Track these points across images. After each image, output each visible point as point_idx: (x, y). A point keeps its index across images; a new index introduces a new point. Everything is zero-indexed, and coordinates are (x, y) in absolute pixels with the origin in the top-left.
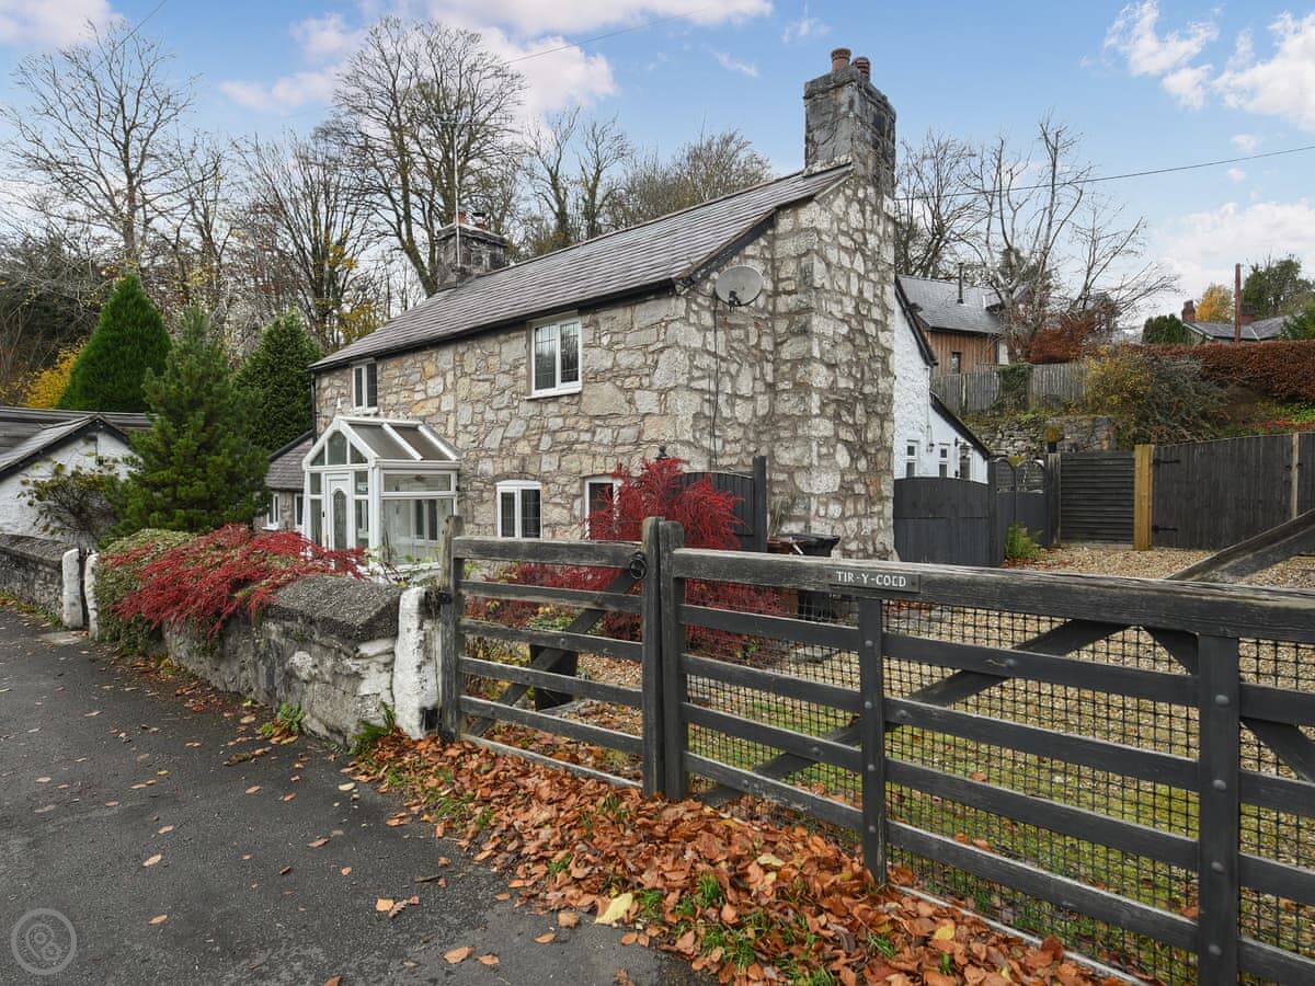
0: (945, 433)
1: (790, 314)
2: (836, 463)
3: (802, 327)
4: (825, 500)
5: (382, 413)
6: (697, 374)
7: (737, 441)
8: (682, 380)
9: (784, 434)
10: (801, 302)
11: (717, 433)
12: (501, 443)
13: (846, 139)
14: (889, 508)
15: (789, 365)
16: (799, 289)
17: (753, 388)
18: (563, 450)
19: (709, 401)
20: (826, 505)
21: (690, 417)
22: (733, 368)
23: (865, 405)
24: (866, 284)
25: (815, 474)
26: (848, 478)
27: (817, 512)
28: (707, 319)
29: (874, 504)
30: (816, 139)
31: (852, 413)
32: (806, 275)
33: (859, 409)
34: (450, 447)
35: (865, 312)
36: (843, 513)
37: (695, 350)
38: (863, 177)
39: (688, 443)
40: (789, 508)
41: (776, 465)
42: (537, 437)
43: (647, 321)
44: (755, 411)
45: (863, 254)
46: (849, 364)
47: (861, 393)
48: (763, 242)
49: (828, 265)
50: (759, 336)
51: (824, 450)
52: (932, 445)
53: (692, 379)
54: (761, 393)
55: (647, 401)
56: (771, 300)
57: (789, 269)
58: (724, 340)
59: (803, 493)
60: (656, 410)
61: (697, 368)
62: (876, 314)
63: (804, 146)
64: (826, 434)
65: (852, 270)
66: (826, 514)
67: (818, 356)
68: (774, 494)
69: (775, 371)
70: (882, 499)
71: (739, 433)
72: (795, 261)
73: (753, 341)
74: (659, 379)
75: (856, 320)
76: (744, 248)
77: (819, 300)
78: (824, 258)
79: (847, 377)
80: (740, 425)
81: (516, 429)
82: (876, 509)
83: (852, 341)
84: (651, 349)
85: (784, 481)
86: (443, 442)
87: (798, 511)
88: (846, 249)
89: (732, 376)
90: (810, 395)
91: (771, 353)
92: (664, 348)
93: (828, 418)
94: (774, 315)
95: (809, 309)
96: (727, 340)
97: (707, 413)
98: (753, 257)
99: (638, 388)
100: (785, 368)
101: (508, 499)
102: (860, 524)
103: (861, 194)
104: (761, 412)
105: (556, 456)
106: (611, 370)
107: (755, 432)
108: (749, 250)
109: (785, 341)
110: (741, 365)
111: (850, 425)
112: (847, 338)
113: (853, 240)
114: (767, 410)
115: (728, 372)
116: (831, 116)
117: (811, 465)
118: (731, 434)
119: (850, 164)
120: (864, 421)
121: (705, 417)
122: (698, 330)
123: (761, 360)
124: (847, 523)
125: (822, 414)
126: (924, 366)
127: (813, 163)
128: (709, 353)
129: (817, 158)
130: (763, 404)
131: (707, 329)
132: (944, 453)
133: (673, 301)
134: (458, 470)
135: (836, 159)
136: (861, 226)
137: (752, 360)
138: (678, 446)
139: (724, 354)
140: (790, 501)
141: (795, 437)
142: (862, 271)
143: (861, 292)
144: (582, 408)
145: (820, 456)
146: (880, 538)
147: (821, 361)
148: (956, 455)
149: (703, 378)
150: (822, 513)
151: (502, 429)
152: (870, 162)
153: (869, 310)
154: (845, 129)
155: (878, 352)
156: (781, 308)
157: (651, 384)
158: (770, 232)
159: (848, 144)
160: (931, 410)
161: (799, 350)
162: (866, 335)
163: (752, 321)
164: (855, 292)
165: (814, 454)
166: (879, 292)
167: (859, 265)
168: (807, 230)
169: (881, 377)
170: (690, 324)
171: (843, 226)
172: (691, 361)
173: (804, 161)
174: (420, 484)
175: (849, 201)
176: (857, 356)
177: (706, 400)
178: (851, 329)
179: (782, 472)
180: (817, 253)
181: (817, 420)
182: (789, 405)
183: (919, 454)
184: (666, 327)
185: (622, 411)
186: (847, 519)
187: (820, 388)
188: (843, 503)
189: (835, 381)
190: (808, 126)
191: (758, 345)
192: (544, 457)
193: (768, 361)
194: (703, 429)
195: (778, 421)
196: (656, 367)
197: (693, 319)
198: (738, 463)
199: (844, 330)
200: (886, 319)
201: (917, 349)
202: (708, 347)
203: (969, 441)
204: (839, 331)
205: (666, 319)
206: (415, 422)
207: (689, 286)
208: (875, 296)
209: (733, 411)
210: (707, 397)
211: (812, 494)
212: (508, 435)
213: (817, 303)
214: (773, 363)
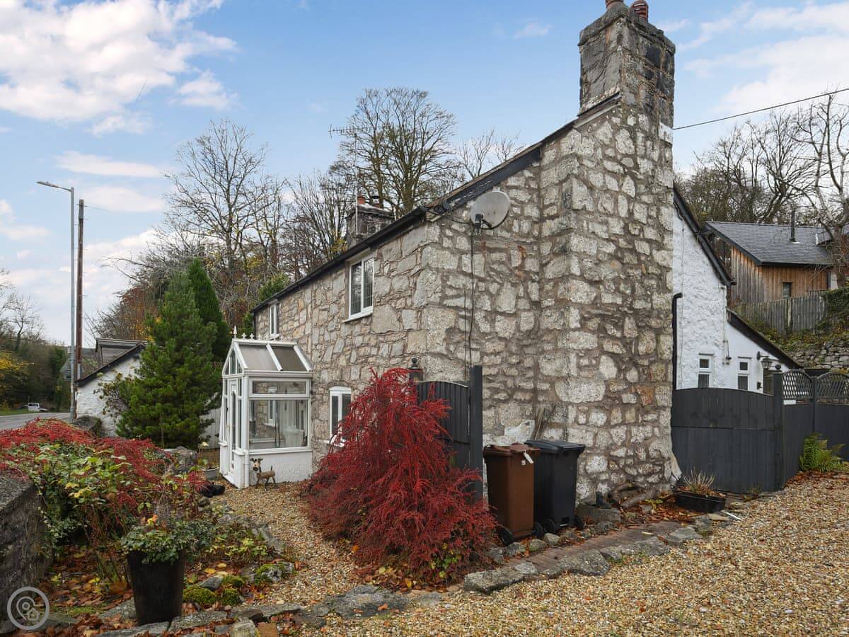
0: (745, 347)
1: (553, 237)
2: (600, 374)
3: (563, 247)
4: (586, 408)
5: (282, 337)
6: (450, 292)
7: (496, 353)
8: (435, 298)
9: (548, 347)
10: (562, 224)
11: (474, 346)
12: (332, 358)
13: (614, 72)
14: (666, 418)
15: (552, 283)
16: (561, 213)
17: (516, 305)
18: (362, 363)
19: (465, 317)
20: (587, 413)
21: (443, 332)
22: (493, 288)
23: (635, 319)
24: (637, 207)
25: (572, 384)
26: (614, 388)
27: (576, 421)
28: (463, 243)
29: (647, 413)
30: (589, 80)
31: (620, 327)
32: (566, 198)
33: (629, 324)
34: (308, 361)
35: (636, 232)
36: (608, 421)
37: (449, 272)
38: (634, 106)
39: (440, 355)
40: (551, 414)
41: (540, 376)
42: (349, 352)
43: (410, 249)
44: (518, 326)
45: (634, 177)
46: (616, 281)
47: (631, 308)
48: (527, 174)
49: (591, 188)
50: (523, 259)
51: (585, 362)
52: (730, 359)
53: (444, 297)
54: (525, 310)
55: (409, 318)
56: (537, 226)
57: (552, 195)
58: (483, 262)
59: (561, 401)
60: (414, 327)
61: (451, 287)
62: (650, 233)
63: (580, 88)
64: (588, 346)
65: (620, 192)
66: (587, 422)
67: (578, 274)
68: (539, 402)
69: (541, 289)
70: (658, 409)
71: (500, 346)
72: (558, 187)
73: (516, 262)
74: (418, 299)
75: (626, 240)
76: (506, 178)
77: (578, 221)
78: (586, 182)
79: (612, 294)
80: (501, 339)
81: (339, 348)
82: (649, 417)
83: (620, 259)
84: (412, 273)
85: (547, 390)
86: (305, 357)
87: (557, 419)
88: (613, 174)
89: (491, 295)
90: (568, 310)
91: (537, 273)
92: (420, 270)
93: (590, 331)
94: (539, 239)
95: (568, 230)
96: (486, 263)
97: (462, 328)
98: (517, 188)
99: (404, 308)
100: (548, 287)
101: (335, 399)
102: (628, 432)
103: (631, 121)
104: (525, 327)
105: (359, 367)
106: (388, 294)
107: (517, 345)
108: (512, 181)
109: (549, 262)
110: (502, 285)
111: (617, 338)
112: (613, 257)
113: (621, 165)
114: (532, 325)
115: (487, 291)
116: (602, 55)
117: (569, 376)
118: (489, 347)
119: (618, 93)
120: (635, 334)
121: (460, 331)
122: (452, 253)
123: (525, 281)
124: (613, 431)
125: (583, 327)
126: (720, 286)
127: (587, 101)
128: (465, 274)
129: (590, 96)
130: (527, 320)
131: (463, 252)
132: (744, 366)
133: (426, 228)
134: (312, 378)
135: (606, 93)
136: (631, 152)
137: (514, 280)
138: (429, 357)
139: (483, 275)
140: (551, 409)
141: (556, 350)
142: (632, 194)
143: (631, 213)
144: (373, 328)
145: (579, 367)
146: (654, 445)
147: (582, 277)
148: (758, 367)
149: (458, 296)
150: (582, 419)
151: (332, 347)
152: (642, 92)
153: (642, 230)
154: (614, 63)
155: (652, 270)
156: (546, 232)
157: (413, 303)
158: (536, 165)
159: (616, 76)
160: (728, 327)
161: (560, 269)
162: (638, 255)
163: (516, 245)
164: (623, 212)
165: (573, 365)
166: (653, 214)
167: (629, 187)
168: (567, 157)
169: (655, 293)
170: (444, 249)
171: (610, 152)
172: (444, 281)
173: (579, 101)
174: (296, 389)
175: (616, 129)
176: (625, 273)
177: (462, 317)
178: (619, 248)
179: (545, 382)
180: (577, 177)
181: (577, 333)
182: (551, 320)
183: (713, 366)
184: (421, 252)
185: (395, 329)
186: (614, 426)
187: (580, 304)
188: (609, 412)
189: (598, 297)
190: (582, 69)
191: (521, 267)
192: (353, 368)
193: (533, 281)
194: (458, 342)
195: (542, 336)
196: (415, 289)
197: (447, 243)
198: (498, 373)
199: (611, 248)
200: (663, 238)
201: (709, 270)
202: (464, 269)
203: (773, 354)
204: (604, 249)
205: (421, 245)
206: (293, 344)
207: (440, 213)
208: (649, 217)
209: (493, 326)
210: (463, 313)
211: (570, 403)
212: (335, 351)
213: (578, 223)
214: (539, 282)
